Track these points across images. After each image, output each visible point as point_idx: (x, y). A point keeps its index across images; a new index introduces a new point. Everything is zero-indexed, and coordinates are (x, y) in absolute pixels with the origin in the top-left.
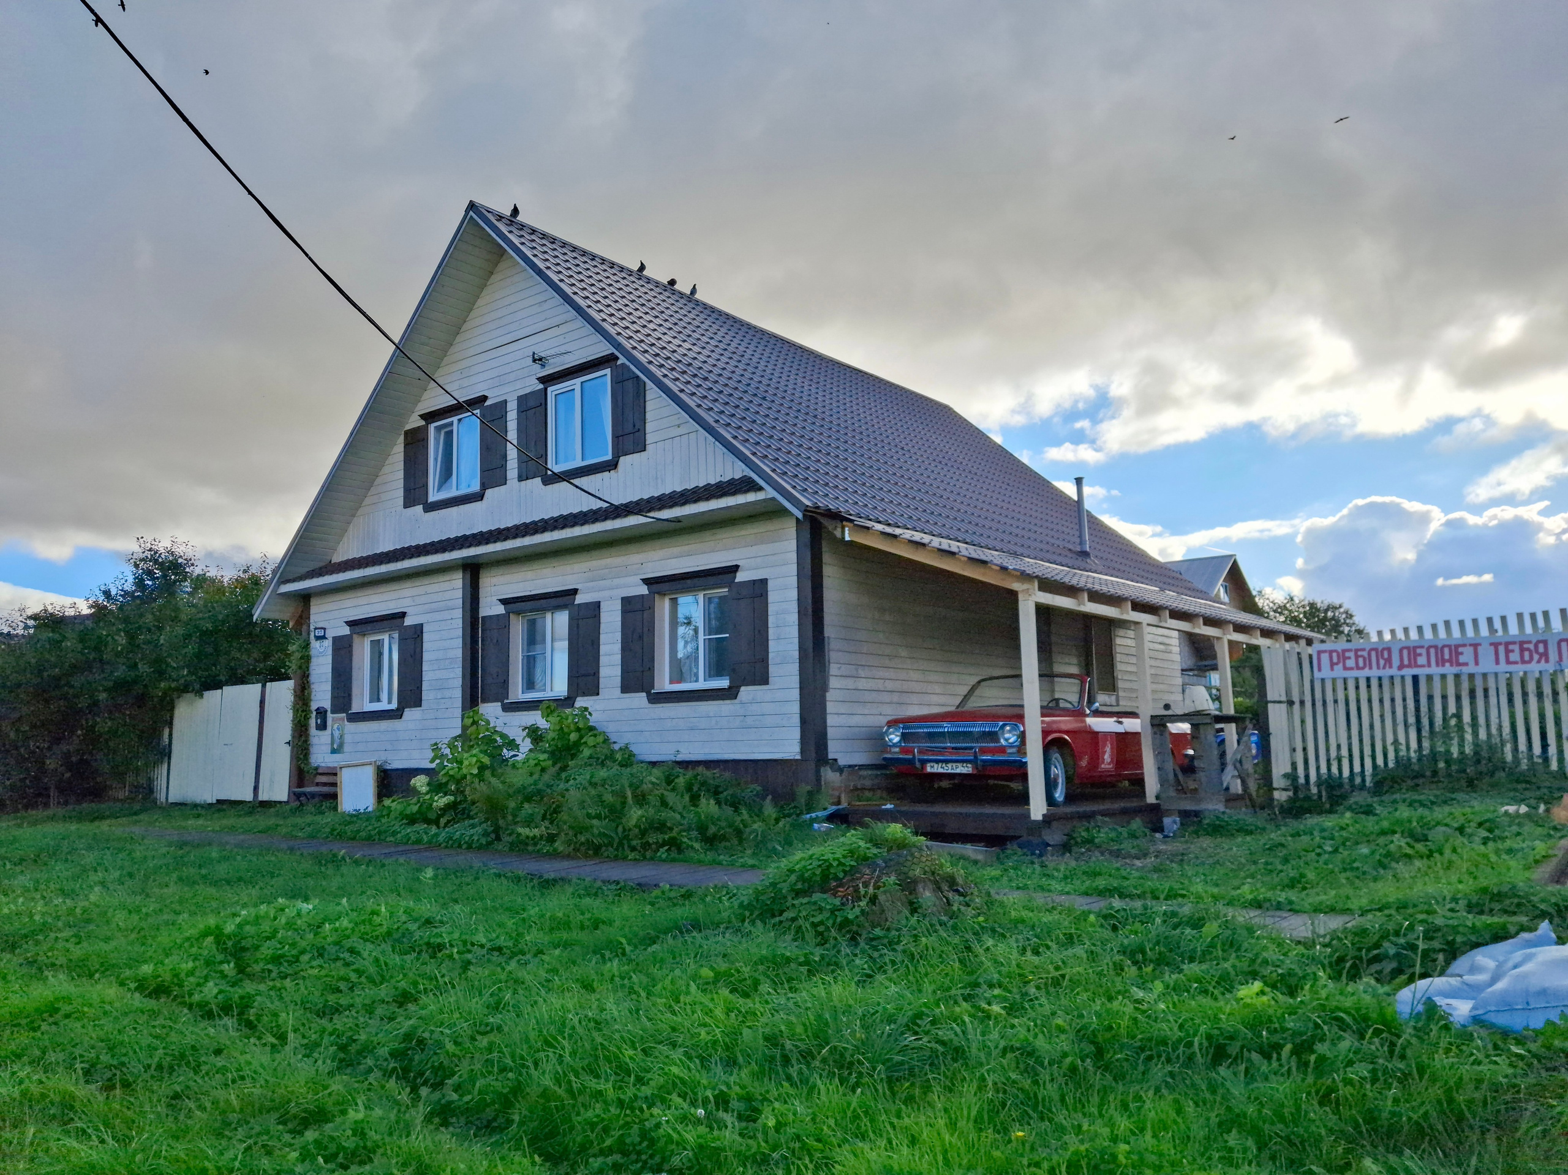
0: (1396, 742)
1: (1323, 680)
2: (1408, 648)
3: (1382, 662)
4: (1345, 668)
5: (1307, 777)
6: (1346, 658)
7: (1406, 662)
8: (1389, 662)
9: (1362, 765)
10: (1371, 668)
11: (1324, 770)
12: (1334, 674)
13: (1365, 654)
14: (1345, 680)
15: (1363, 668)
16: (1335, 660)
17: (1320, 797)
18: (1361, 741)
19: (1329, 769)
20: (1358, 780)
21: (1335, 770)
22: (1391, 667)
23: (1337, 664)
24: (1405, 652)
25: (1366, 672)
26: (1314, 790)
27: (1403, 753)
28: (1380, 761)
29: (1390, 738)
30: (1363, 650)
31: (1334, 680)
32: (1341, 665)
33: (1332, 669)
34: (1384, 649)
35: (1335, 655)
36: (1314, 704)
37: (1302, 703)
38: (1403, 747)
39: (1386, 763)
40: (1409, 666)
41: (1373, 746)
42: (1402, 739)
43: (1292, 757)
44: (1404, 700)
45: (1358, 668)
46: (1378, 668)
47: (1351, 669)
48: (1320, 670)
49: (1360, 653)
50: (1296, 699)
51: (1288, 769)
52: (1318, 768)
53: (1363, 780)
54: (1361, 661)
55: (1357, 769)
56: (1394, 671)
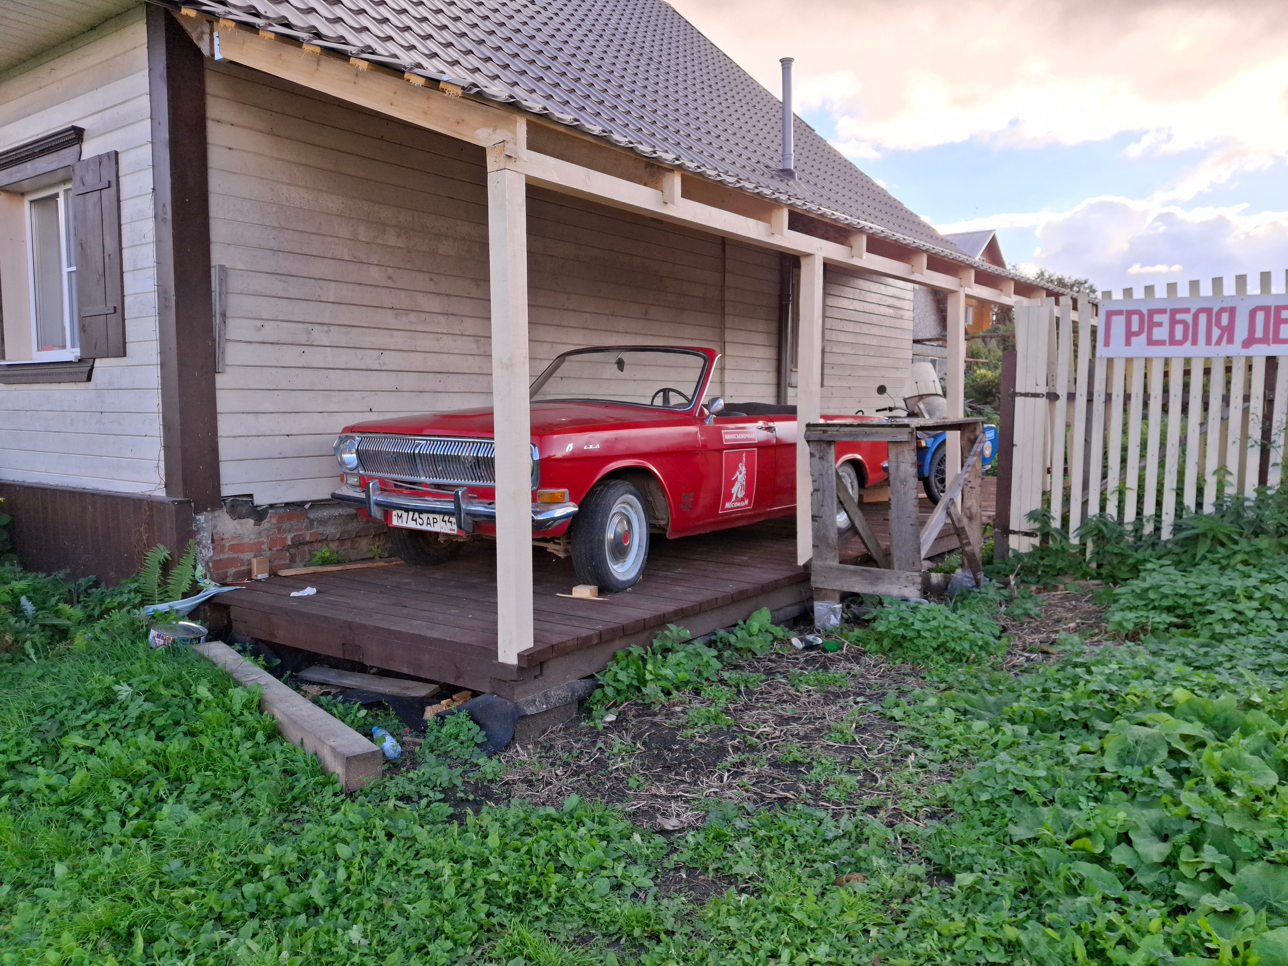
0: (1222, 470)
1: (1110, 361)
2: (1266, 309)
3: (1216, 332)
4: (1151, 342)
5: (1065, 520)
6: (1153, 325)
7: (1259, 334)
8: (1229, 332)
9: (1159, 504)
10: (1195, 342)
11: (1094, 509)
12: (1129, 352)
13: (1188, 318)
14: (1148, 361)
15: (1180, 343)
16: (1135, 327)
17: (1083, 552)
18: (1162, 464)
19: (1103, 508)
20: (1148, 528)
21: (1112, 509)
22: (1230, 341)
23: (1137, 334)
24: (1260, 316)
25: (1188, 349)
26: (1075, 541)
27: (1230, 491)
28: (1190, 499)
29: (1212, 464)
30: (1187, 311)
31: (1129, 361)
32: (1144, 336)
33: (1128, 343)
34: (1222, 310)
35: (1135, 319)
36: (1090, 401)
37: (1071, 397)
38: (1233, 479)
39: (1199, 505)
40: (1265, 340)
41: (1181, 474)
42: (1233, 465)
43: (1044, 483)
44: (1247, 398)
45: (1173, 342)
46: (1208, 342)
47: (1161, 343)
48: (1107, 343)
49: (1179, 317)
50: (1062, 392)
51: (1036, 504)
52: (1085, 503)
53: (1158, 529)
54: (1179, 329)
55: (1149, 509)
56: (1235, 350)
